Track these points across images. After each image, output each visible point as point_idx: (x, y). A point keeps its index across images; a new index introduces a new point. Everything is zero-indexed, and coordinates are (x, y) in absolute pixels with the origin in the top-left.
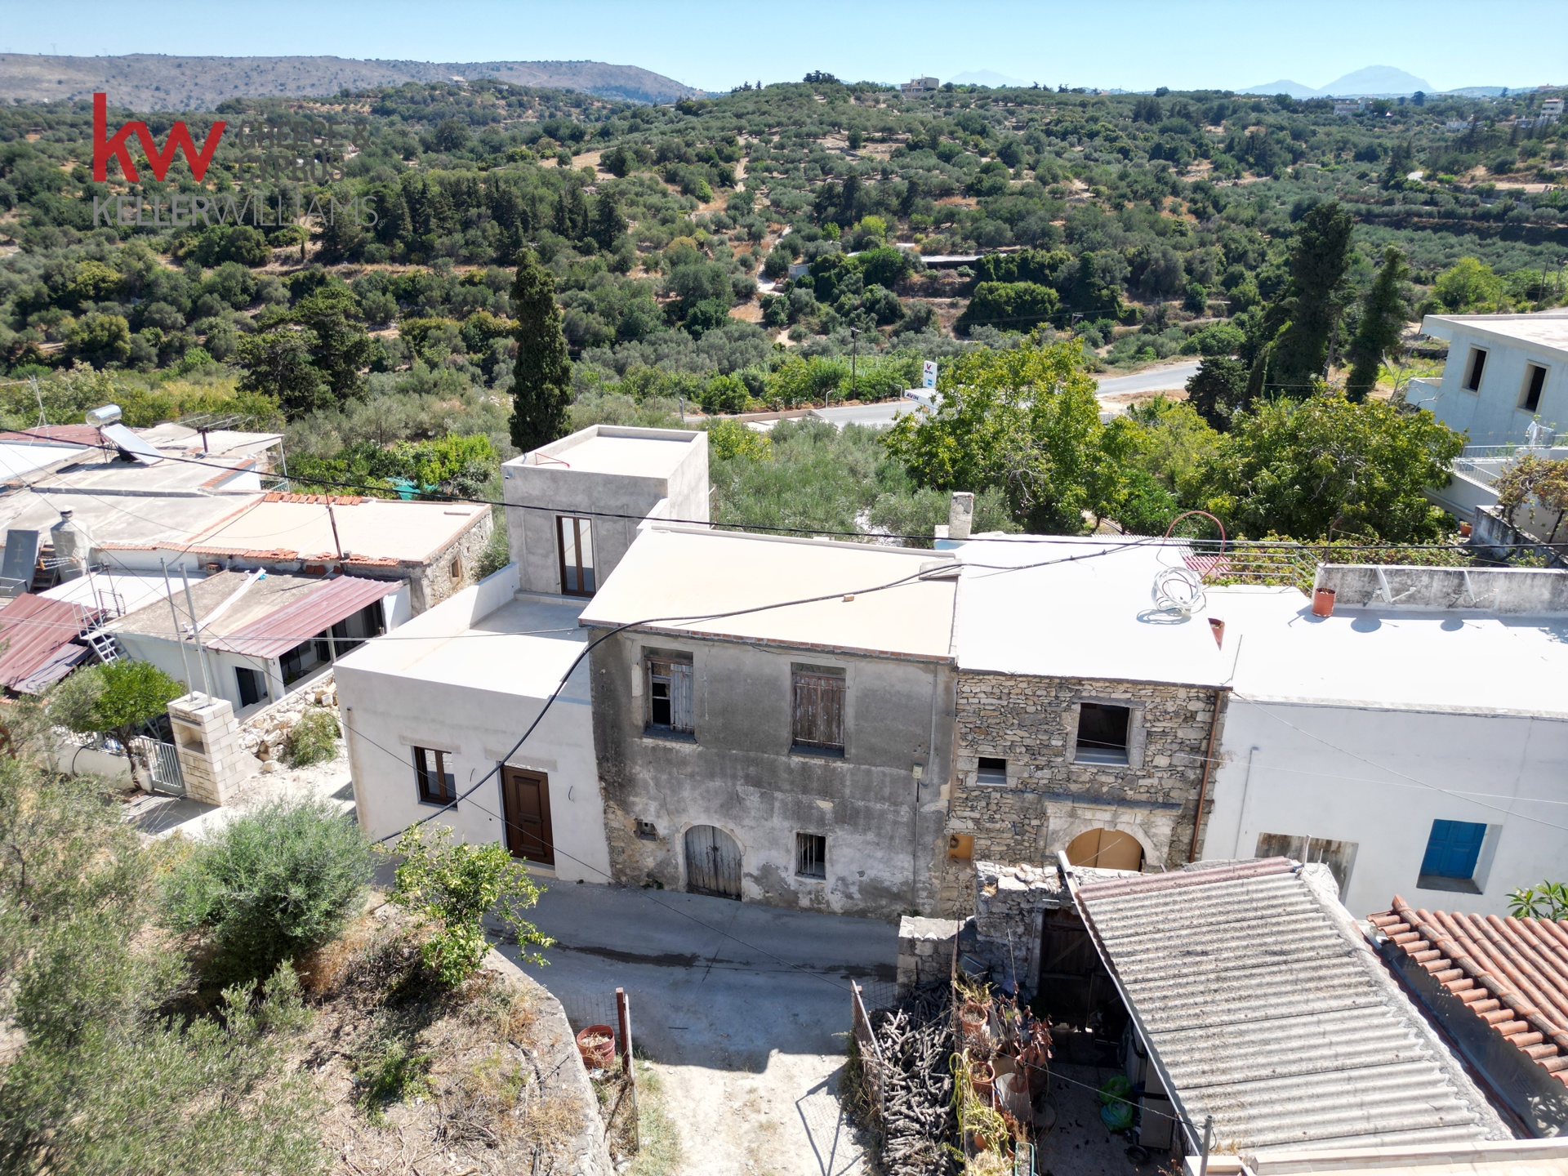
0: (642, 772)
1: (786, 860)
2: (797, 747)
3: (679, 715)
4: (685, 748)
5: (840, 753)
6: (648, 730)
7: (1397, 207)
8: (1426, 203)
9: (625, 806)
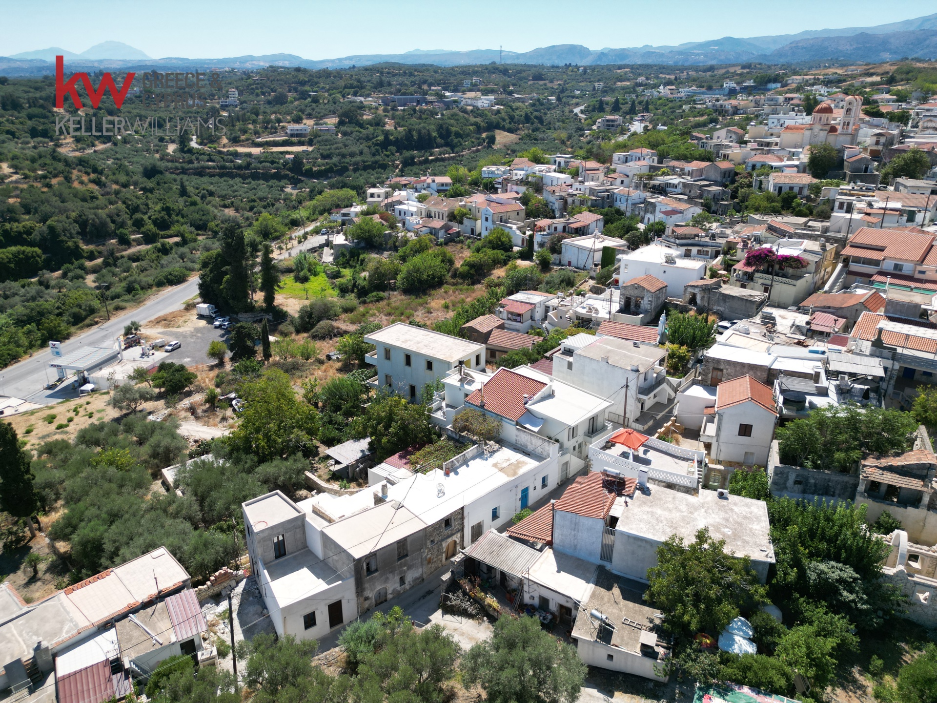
0: (367, 585)
1: (397, 585)
2: (399, 559)
3: (373, 567)
4: (376, 574)
5: (407, 555)
6: (368, 575)
7: (196, 164)
8: (208, 161)
9: (362, 596)
